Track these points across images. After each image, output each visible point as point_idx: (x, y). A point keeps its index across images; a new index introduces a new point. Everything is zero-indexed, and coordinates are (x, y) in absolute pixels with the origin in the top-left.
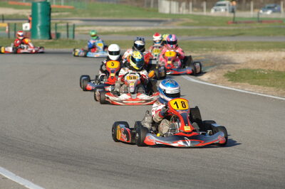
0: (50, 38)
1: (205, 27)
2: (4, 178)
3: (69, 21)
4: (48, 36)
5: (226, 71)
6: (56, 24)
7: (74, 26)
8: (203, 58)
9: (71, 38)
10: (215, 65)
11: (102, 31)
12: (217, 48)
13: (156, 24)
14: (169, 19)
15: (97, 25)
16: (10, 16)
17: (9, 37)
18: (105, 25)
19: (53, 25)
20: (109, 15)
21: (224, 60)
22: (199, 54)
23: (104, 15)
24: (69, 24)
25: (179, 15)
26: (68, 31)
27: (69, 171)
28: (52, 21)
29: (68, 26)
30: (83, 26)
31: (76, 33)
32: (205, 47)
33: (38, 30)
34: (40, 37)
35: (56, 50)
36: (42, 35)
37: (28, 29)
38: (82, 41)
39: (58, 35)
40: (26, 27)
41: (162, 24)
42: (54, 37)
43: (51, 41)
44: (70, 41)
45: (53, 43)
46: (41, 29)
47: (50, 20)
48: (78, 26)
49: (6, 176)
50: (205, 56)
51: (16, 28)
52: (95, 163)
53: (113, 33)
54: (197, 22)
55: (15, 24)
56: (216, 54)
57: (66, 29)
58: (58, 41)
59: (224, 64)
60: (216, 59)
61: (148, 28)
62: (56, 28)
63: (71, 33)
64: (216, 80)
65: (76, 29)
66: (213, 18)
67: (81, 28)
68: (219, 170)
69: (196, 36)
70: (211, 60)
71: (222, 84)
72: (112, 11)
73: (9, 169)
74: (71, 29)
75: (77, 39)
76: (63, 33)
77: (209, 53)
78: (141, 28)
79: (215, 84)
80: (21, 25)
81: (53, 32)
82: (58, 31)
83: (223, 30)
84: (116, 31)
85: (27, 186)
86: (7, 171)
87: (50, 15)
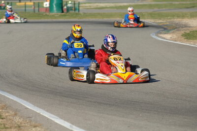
0: (63, 12)
1: (170, 2)
2: (26, 108)
4: (61, 10)
5: (183, 32)
6: (66, 2)
7: (79, 3)
8: (168, 23)
9: (77, 11)
10: (176, 28)
11: (98, 7)
12: (178, 16)
13: (136, 1)
15: (96, 3)
17: (34, 12)
19: (64, 3)
21: (182, 25)
22: (165, 21)
24: (76, 2)
26: (75, 7)
27: (71, 103)
29: (75, 4)
30: (85, 3)
31: (80, 8)
32: (170, 16)
33: (54, 6)
34: (55, 12)
35: (66, 20)
36: (57, 10)
37: (48, 6)
38: (85, 13)
39: (68, 10)
40: (46, 5)
42: (65, 11)
43: (63, 14)
44: (77, 14)
45: (65, 15)
46: (56, 6)
48: (82, 3)
49: (28, 107)
50: (169, 22)
51: (39, 6)
52: (89, 97)
53: (106, 8)
55: (39, 3)
56: (177, 20)
57: (73, 5)
58: (68, 14)
59: (182, 27)
60: (177, 24)
64: (175, 39)
65: (81, 5)
68: (175, 100)
69: (164, 9)
70: (174, 25)
71: (180, 41)
73: (30, 102)
74: (77, 5)
75: (81, 12)
77: (172, 20)
78: (126, 4)
79: (175, 41)
80: (43, 3)
83: (183, 4)
84: (108, 6)
85: (41, 114)
86: (28, 103)
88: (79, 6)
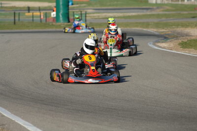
0: (69, 22)
1: (179, 12)
2: (3, 116)
4: (67, 20)
5: (180, 41)
7: (86, 13)
8: (170, 32)
12: (183, 26)
13: (145, 11)
14: (155, 7)
15: (104, 13)
16: (46, 7)
17: (41, 22)
18: (109, 13)
20: (113, 5)
22: (168, 30)
23: (110, 5)
25: (162, 4)
26: (81, 16)
28: (70, 11)
29: (81, 14)
30: (94, 13)
31: (87, 18)
32: (175, 25)
33: (61, 16)
34: (62, 21)
37: (55, 16)
38: (91, 23)
40: (54, 15)
41: (149, 11)
42: (72, 21)
43: (69, 23)
45: (70, 25)
46: (62, 16)
47: (68, 9)
54: (174, 9)
55: (46, 13)
56: (180, 29)
66: (186, 6)
67: (92, 15)
69: (171, 18)
71: (176, 50)
72: (116, 3)
74: (83, 15)
75: (88, 22)
77: (175, 29)
78: (134, 14)
80: (50, 13)
81: (71, 17)
83: (191, 14)
87: (68, 6)
88: (86, 16)
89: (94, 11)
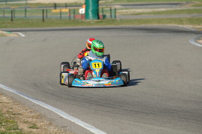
0: (99, 18)
2: (61, 117)
3: (112, 6)
4: (97, 17)
6: (103, 8)
7: (115, 9)
9: (113, 18)
11: (136, 13)
13: (174, 6)
14: (184, 2)
15: (132, 9)
16: (71, 4)
17: (70, 18)
18: (138, 8)
19: (100, 10)
24: (112, 8)
26: (111, 13)
27: (107, 112)
28: (100, 7)
29: (111, 10)
30: (122, 9)
31: (117, 14)
33: (90, 13)
34: (91, 18)
35: (102, 27)
36: (93, 16)
37: (84, 12)
38: (121, 20)
39: (104, 16)
40: (82, 11)
41: (178, 6)
42: (101, 17)
43: (99, 20)
44: (113, 20)
45: (101, 22)
46: (92, 12)
47: (98, 6)
48: (119, 9)
49: (63, 116)
51: (75, 12)
52: (126, 106)
55: (74, 9)
57: (109, 12)
58: (104, 20)
61: (169, 9)
62: (103, 11)
63: (113, 14)
65: (117, 11)
67: (120, 11)
73: (65, 112)
74: (113, 11)
75: (117, 19)
76: (108, 15)
78: (163, 10)
80: (78, 10)
81: (101, 14)
82: (104, 14)
84: (145, 12)
85: (77, 123)
87: (98, 2)
88: (115, 13)
89: (121, 7)
